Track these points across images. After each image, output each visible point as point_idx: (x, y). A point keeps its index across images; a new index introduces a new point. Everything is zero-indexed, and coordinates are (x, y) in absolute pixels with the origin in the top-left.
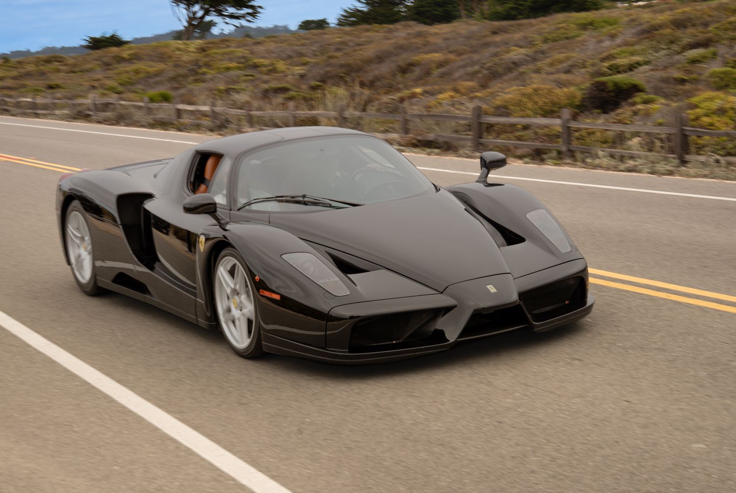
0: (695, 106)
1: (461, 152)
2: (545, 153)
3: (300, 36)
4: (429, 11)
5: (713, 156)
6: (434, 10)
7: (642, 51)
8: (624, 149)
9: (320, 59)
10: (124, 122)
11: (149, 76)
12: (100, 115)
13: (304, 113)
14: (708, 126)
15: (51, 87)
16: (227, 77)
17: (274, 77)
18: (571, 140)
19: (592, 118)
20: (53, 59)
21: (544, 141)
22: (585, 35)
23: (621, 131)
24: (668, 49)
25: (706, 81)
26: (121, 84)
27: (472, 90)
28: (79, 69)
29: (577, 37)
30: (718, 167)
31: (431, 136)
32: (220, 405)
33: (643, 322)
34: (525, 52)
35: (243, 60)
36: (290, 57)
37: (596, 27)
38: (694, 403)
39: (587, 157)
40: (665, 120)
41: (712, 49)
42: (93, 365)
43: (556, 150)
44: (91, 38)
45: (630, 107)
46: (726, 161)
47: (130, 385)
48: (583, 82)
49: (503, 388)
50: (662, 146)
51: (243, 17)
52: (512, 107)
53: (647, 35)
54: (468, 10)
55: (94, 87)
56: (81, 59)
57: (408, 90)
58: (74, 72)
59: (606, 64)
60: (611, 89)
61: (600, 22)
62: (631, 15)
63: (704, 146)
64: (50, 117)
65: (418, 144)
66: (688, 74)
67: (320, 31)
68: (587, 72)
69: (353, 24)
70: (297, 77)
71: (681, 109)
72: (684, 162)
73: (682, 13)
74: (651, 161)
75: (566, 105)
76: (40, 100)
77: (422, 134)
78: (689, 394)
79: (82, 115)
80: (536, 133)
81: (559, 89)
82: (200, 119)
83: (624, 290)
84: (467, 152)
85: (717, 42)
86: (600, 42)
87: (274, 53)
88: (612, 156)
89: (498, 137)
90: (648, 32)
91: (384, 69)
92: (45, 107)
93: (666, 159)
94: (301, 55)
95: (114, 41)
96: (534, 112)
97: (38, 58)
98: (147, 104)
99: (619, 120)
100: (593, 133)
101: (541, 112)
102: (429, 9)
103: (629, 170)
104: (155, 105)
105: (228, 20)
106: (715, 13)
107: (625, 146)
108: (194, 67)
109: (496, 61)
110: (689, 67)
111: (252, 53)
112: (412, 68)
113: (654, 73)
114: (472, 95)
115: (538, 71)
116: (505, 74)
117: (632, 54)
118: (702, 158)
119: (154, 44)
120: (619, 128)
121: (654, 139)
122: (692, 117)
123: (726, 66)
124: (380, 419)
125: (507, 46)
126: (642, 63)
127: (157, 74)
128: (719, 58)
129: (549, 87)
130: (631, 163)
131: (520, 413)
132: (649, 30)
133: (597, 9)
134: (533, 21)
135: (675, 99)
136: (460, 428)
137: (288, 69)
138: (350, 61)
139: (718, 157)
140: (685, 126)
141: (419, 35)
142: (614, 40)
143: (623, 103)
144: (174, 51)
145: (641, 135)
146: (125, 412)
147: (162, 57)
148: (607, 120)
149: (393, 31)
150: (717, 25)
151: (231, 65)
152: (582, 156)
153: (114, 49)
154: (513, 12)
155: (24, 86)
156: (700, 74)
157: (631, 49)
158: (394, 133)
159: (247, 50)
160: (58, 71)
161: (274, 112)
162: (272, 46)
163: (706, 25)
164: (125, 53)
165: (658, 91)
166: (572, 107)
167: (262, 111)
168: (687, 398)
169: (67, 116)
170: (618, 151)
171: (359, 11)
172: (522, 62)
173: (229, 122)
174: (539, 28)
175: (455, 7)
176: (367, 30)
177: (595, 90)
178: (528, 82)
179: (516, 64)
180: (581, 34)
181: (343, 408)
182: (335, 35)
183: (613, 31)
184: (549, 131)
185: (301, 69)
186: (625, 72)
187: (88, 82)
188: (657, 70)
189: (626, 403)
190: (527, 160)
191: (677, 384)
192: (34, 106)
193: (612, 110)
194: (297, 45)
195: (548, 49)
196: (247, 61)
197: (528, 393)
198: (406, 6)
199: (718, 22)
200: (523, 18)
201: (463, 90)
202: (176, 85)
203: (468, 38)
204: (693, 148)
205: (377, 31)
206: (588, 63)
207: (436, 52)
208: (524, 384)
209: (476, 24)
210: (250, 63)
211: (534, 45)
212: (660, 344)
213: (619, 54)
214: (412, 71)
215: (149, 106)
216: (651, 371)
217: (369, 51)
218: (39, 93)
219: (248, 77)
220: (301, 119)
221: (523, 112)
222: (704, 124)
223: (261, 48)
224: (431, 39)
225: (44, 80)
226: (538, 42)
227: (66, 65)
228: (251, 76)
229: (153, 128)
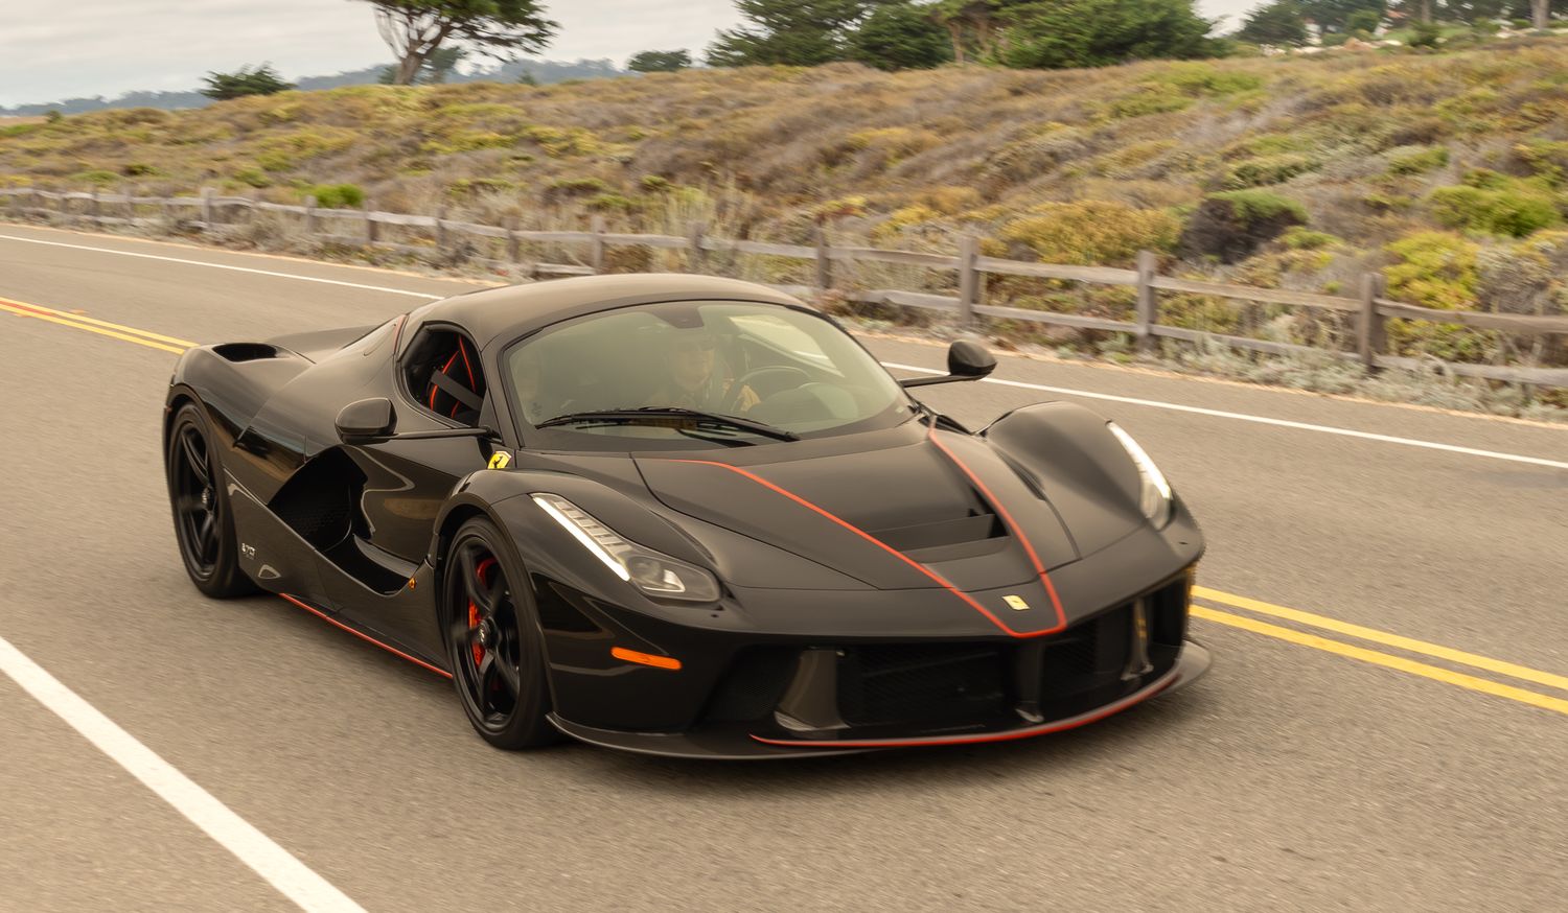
0: (1402, 259)
1: (935, 328)
2: (1103, 339)
3: (628, 83)
4: (890, 44)
5: (1430, 359)
6: (903, 42)
7: (1305, 143)
8: (1259, 338)
9: (666, 129)
10: (265, 245)
11: (323, 154)
12: (220, 229)
13: (623, 237)
14: (1426, 299)
15: (131, 172)
16: (477, 160)
17: (570, 164)
18: (1157, 315)
19: (1201, 272)
20: (142, 117)
21: (1102, 314)
22: (1195, 106)
23: (1256, 302)
24: (1355, 142)
25: (1426, 210)
26: (267, 169)
27: (966, 204)
28: (188, 137)
29: (1180, 108)
30: (1440, 382)
31: (876, 295)
32: (391, 835)
33: (1265, 694)
34: (1076, 134)
35: (510, 128)
36: (606, 124)
37: (1217, 90)
38: (1350, 866)
39: (1187, 350)
40: (1341, 284)
41: (1438, 148)
42: (146, 740)
43: (1125, 333)
44: (219, 77)
45: (1275, 253)
46: (1455, 371)
47: (212, 784)
48: (1186, 200)
49: (973, 824)
50: (1332, 334)
51: (518, 41)
52: (1041, 243)
53: (1313, 113)
54: (968, 46)
55: (213, 173)
56: (194, 117)
57: (837, 198)
58: (179, 143)
59: (1234, 166)
60: (1239, 215)
61: (1226, 82)
62: (1285, 71)
63: (1415, 339)
64: (124, 231)
65: (849, 308)
66: (1391, 194)
67: (668, 75)
68: (1197, 179)
69: (738, 63)
70: (616, 164)
71: (1371, 264)
72: (1374, 370)
73: (1384, 74)
74: (1310, 364)
75: (1149, 244)
76: (106, 197)
77: (859, 289)
78: (1345, 847)
79: (186, 229)
80: (1087, 298)
81: (1138, 211)
82: (413, 242)
83: (1234, 627)
84: (947, 329)
85: (1449, 134)
86: (1224, 120)
87: (573, 115)
88: (1235, 351)
89: (1010, 301)
90: (1318, 107)
91: (793, 154)
92: (116, 211)
93: (1340, 362)
94: (628, 120)
95: (264, 84)
96: (1086, 255)
97: (112, 114)
98: (311, 210)
99: (1253, 278)
100: (1201, 302)
101: (1098, 255)
102: (890, 40)
103: (1268, 382)
104: (327, 212)
105: (488, 47)
106: (1447, 78)
107: (1261, 332)
108: (414, 138)
109: (1017, 148)
110: (1395, 181)
111: (530, 113)
112: (848, 154)
113: (1326, 190)
114: (963, 214)
115: (1099, 173)
116: (1033, 175)
117: (1285, 148)
118: (1409, 363)
119: (338, 90)
120: (1252, 295)
121: (1317, 321)
122: (1395, 280)
123: (1465, 183)
124: (714, 880)
125: (1039, 119)
126: (1303, 167)
127: (338, 151)
128: (1451, 167)
129: (1117, 205)
130: (1271, 367)
131: (1001, 878)
132: (1318, 102)
133: (1221, 57)
134: (1094, 72)
135: (1364, 241)
136: (878, 905)
137: (601, 148)
138: (726, 136)
139: (1440, 363)
140: (1379, 296)
141: (867, 89)
142: (1251, 119)
143: (1263, 246)
144: (376, 106)
145: (1294, 310)
146: (199, 840)
147: (352, 118)
148: (1228, 278)
149: (816, 80)
150: (1449, 101)
151: (486, 136)
152: (1176, 347)
153: (259, 101)
154: (1057, 54)
155: (81, 168)
156: (1414, 196)
157: (1282, 138)
158: (802, 284)
159: (519, 107)
160: (149, 139)
161: (562, 233)
162: (571, 101)
163: (1428, 99)
164: (279, 105)
165: (1331, 225)
166: (1162, 249)
167: (540, 230)
168: (1337, 854)
169: (155, 229)
170: (1247, 341)
171: (750, 37)
172: (1067, 153)
173: (473, 249)
174: (1104, 88)
175: (942, 38)
176: (763, 77)
177: (1208, 217)
178: (1078, 193)
179: (1056, 157)
180: (1186, 103)
181: (640, 853)
182: (699, 84)
183: (1250, 102)
184: (1112, 295)
185: (625, 150)
186: (1271, 183)
187: (202, 162)
188: (1332, 182)
189: (1217, 863)
190: (1064, 350)
191: (1322, 825)
192: (95, 208)
193: (1241, 258)
194: (622, 101)
195: (1120, 130)
196: (519, 130)
197: (1023, 837)
198: (846, 33)
199: (1453, 95)
200: (1075, 67)
201: (946, 205)
202: (374, 174)
203: (962, 100)
204: (1393, 344)
205: (783, 80)
206: (1198, 162)
207: (897, 124)
208: (1016, 817)
209: (981, 74)
210: (525, 133)
211: (1094, 121)
212: (1295, 741)
213: (1259, 148)
214: (849, 162)
215: (316, 215)
216: (1274, 797)
217: (764, 119)
218: (107, 183)
219: (517, 162)
220: (617, 249)
221: (1064, 254)
222: (1417, 295)
223: (548, 105)
224: (890, 100)
225: (120, 157)
226: (1102, 115)
227: (164, 128)
228: (526, 159)
229: (322, 259)
